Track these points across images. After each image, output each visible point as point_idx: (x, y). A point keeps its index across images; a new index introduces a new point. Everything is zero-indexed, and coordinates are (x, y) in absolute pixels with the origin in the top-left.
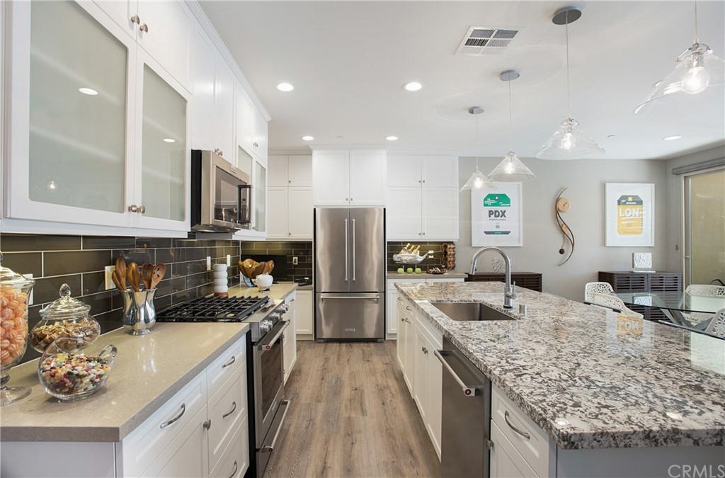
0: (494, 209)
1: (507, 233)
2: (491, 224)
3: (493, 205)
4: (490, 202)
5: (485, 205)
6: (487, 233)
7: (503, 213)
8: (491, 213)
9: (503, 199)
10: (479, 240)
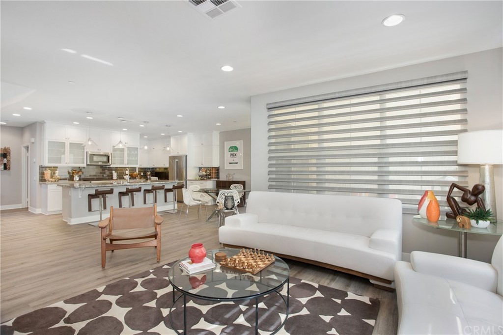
0: (232, 153)
1: (237, 163)
2: (231, 160)
3: (232, 151)
4: (231, 150)
5: (229, 151)
6: (230, 163)
7: (236, 154)
8: (231, 155)
9: (236, 148)
10: (227, 167)
